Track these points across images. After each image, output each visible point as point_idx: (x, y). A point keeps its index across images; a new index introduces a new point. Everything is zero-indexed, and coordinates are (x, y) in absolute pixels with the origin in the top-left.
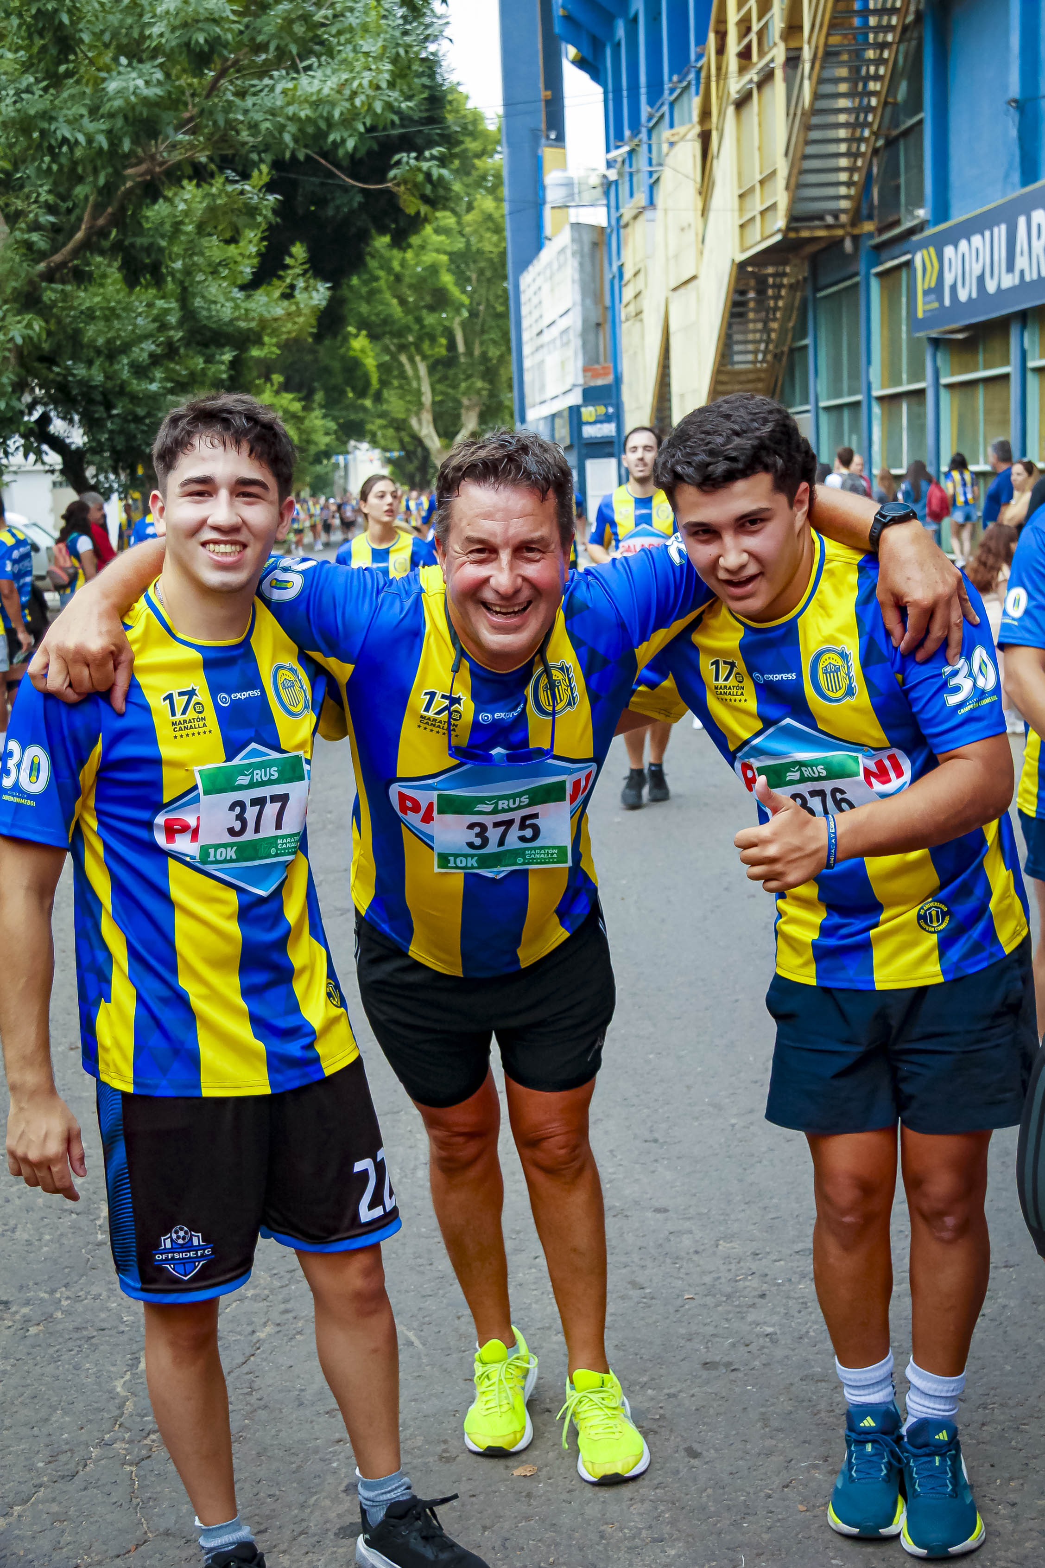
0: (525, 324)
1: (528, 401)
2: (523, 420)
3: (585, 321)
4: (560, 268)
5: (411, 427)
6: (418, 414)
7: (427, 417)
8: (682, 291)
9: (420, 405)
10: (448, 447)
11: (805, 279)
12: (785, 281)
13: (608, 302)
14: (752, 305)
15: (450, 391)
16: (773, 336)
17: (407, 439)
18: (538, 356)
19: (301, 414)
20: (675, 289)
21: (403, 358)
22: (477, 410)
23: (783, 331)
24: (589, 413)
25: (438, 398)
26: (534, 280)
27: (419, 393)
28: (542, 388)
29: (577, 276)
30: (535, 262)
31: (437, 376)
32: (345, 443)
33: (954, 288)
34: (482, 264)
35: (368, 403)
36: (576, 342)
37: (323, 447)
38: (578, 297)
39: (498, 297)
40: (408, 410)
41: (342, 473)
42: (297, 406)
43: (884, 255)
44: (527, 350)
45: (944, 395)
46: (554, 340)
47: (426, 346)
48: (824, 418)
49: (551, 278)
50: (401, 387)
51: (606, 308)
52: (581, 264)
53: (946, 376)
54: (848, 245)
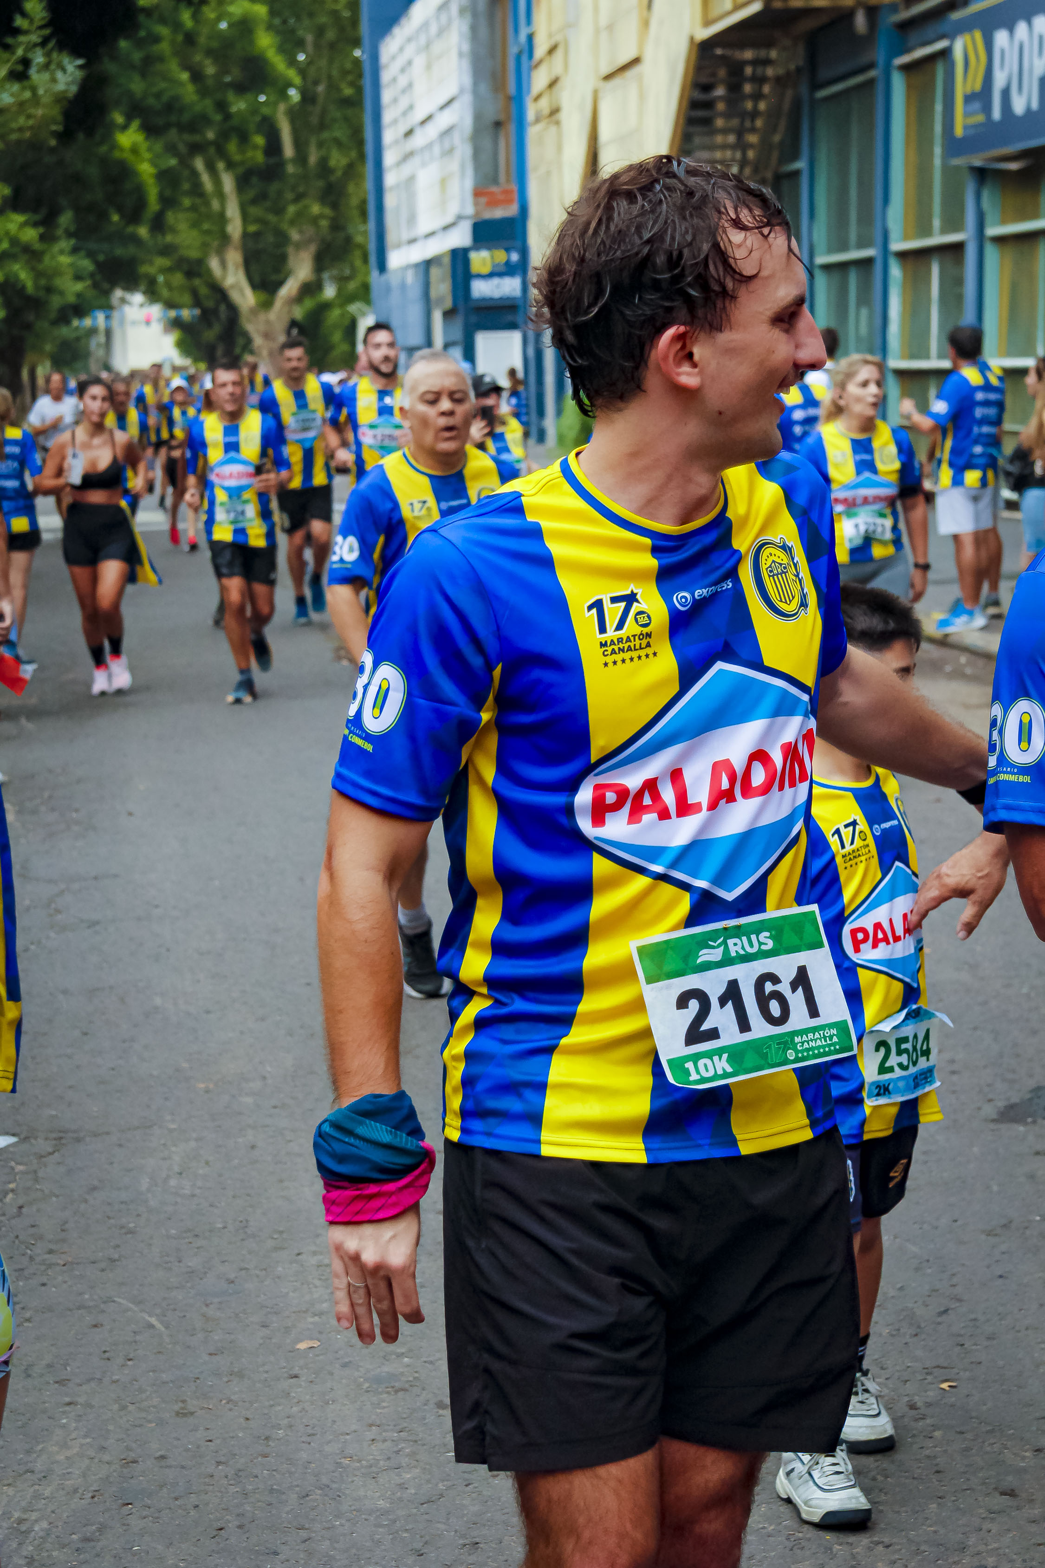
0: (387, 116)
1: (392, 236)
2: (382, 266)
3: (478, 117)
4: (441, 32)
5: (209, 272)
6: (221, 252)
7: (234, 257)
8: (617, 81)
9: (225, 239)
10: (266, 305)
11: (799, 70)
12: (770, 72)
13: (512, 89)
14: (721, 106)
15: (272, 218)
16: (751, 154)
17: (204, 291)
18: (407, 170)
19: (37, 246)
20: (608, 77)
21: (199, 164)
22: (313, 248)
23: (765, 146)
24: (481, 260)
25: (252, 228)
26: (401, 49)
27: (222, 219)
28: (412, 219)
29: (466, 47)
30: (404, 21)
31: (251, 193)
32: (107, 293)
33: (1006, 94)
34: (323, 19)
35: (143, 231)
36: (464, 150)
37: (71, 299)
38: (467, 80)
39: (345, 73)
40: (205, 246)
41: (102, 339)
42: (30, 235)
43: (914, 37)
44: (389, 158)
45: (992, 253)
46: (429, 146)
47: (232, 147)
48: (821, 281)
49: (428, 46)
50: (193, 208)
51: (510, 98)
52: (474, 29)
53: (994, 225)
54: (860, 21)
